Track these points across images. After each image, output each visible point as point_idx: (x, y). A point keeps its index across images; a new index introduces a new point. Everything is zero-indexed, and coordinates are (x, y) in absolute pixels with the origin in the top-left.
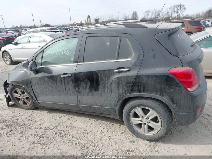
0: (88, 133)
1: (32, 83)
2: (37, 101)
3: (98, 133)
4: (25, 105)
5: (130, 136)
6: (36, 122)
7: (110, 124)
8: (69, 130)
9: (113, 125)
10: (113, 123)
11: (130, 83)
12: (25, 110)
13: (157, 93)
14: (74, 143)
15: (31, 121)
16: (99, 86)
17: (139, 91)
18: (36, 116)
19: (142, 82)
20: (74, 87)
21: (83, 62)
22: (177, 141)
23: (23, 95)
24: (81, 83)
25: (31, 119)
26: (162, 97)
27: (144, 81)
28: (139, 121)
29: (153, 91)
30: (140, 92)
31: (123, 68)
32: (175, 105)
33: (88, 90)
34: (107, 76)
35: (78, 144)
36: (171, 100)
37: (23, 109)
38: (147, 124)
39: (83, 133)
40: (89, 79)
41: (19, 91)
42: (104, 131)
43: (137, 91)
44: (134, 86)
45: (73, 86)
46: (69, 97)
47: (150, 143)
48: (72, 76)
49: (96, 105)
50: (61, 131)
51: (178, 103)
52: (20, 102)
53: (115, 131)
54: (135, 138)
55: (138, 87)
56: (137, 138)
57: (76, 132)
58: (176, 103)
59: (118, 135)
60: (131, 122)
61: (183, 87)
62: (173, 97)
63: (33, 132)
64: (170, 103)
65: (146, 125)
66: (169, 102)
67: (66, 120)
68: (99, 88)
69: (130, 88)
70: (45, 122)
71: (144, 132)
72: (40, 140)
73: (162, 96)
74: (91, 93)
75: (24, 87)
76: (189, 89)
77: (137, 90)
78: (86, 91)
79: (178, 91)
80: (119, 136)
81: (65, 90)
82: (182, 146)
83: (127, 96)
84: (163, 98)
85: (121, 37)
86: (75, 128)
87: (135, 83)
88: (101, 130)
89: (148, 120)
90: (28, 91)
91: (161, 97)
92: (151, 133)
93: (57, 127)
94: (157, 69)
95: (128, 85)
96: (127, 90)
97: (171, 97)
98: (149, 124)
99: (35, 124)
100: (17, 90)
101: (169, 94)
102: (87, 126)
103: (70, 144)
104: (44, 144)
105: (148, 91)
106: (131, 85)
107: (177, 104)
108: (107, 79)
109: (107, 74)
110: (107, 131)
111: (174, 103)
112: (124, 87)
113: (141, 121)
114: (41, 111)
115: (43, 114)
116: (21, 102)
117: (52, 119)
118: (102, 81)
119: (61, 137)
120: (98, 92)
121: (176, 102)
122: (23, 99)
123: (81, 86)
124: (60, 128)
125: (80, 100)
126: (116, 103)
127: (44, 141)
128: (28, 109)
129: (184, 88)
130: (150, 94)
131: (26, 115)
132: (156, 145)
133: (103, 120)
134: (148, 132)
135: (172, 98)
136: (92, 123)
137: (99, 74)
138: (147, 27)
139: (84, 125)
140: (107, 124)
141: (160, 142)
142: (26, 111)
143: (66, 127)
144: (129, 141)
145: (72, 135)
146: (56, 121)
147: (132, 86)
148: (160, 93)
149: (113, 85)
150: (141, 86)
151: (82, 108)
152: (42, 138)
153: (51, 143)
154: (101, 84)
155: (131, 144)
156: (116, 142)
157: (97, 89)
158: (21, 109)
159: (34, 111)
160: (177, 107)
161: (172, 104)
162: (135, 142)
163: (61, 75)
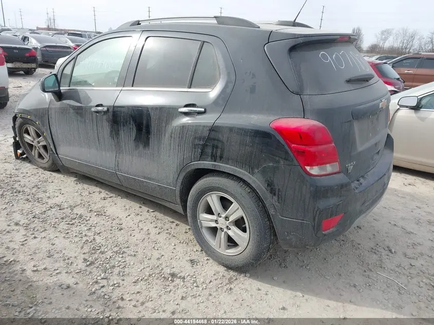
0: (121, 229)
1: (50, 118)
2: (57, 154)
3: (140, 232)
4: (40, 160)
5: (197, 251)
6: (45, 192)
7: (173, 222)
8: (90, 217)
9: (177, 225)
10: (178, 222)
11: (200, 139)
12: (40, 169)
13: (244, 166)
14: (85, 239)
15: (39, 188)
16: (150, 138)
17: (214, 158)
18: (52, 182)
19: (221, 138)
20: (111, 134)
21: (132, 86)
22: (284, 282)
23: (37, 140)
24: (122, 127)
25: (39, 186)
26: (251, 176)
27: (224, 137)
28: (212, 221)
29: (237, 162)
30: (215, 161)
31: (193, 105)
32: (275, 198)
33: (131, 144)
34: (165, 119)
35: (91, 242)
36: (268, 185)
37: (38, 166)
38: (225, 230)
39: (112, 227)
40: (135, 120)
41: (31, 129)
42: (153, 231)
43: (210, 158)
44: (207, 145)
45: (109, 132)
46: (104, 153)
47: (226, 273)
48: (108, 110)
49: (144, 178)
50: (77, 214)
51: (280, 193)
52: (33, 153)
53: (174, 236)
54: (203, 257)
55: (213, 150)
56: (206, 258)
57: (103, 222)
58: (277, 193)
59: (173, 244)
60: (198, 221)
61: (295, 162)
62: (272, 179)
63: (28, 206)
64: (266, 191)
65: (223, 233)
66: (264, 188)
67: (99, 199)
68: (150, 142)
69: (199, 150)
70: (60, 196)
71: (220, 247)
72: (29, 222)
73: (253, 174)
74: (137, 152)
75: (37, 123)
76: (308, 168)
77: (210, 154)
78: (130, 146)
79: (283, 167)
80: (175, 247)
81: (97, 139)
82: (289, 292)
83: (193, 164)
84: (253, 178)
85: (204, 42)
86: (105, 215)
87: (209, 139)
88: (148, 230)
89: (228, 222)
90: (44, 132)
91: (249, 175)
92: (232, 252)
93: (75, 207)
94: (253, 116)
95: (197, 142)
96: (193, 153)
97: (269, 179)
98: (229, 231)
99: (41, 195)
100: (29, 129)
101: (264, 172)
102: (126, 217)
103: (77, 239)
104: (32, 230)
105: (228, 159)
106: (201, 142)
107: (278, 197)
108: (164, 124)
109: (166, 115)
110: (159, 233)
111: (273, 192)
112: (190, 145)
113: (216, 221)
114: (66, 176)
115: (66, 181)
116: (35, 153)
117: (76, 194)
118: (156, 129)
119: (68, 224)
120: (148, 150)
121: (277, 190)
122: (37, 148)
123: (121, 132)
124: (79, 211)
125: (120, 162)
126: (176, 179)
127: (35, 225)
128: (45, 169)
129: (297, 164)
130: (232, 167)
131: (36, 177)
132: (236, 279)
133: (164, 214)
134: (227, 249)
135: (270, 181)
136: (141, 214)
137: (152, 114)
138: (259, 27)
139: (122, 215)
140: (167, 221)
141: (248, 275)
142: (41, 171)
143: (91, 210)
144: (189, 258)
145: (91, 226)
146: (80, 198)
147: (202, 145)
148: (249, 167)
149: (173, 139)
150: (217, 147)
151: (122, 179)
152: (34, 219)
153: (46, 230)
154: (154, 135)
155: (189, 264)
156: (163, 255)
157: (147, 144)
158: (35, 167)
159: (54, 174)
160: (279, 202)
161: (269, 195)
162: (198, 264)
163: (93, 107)
